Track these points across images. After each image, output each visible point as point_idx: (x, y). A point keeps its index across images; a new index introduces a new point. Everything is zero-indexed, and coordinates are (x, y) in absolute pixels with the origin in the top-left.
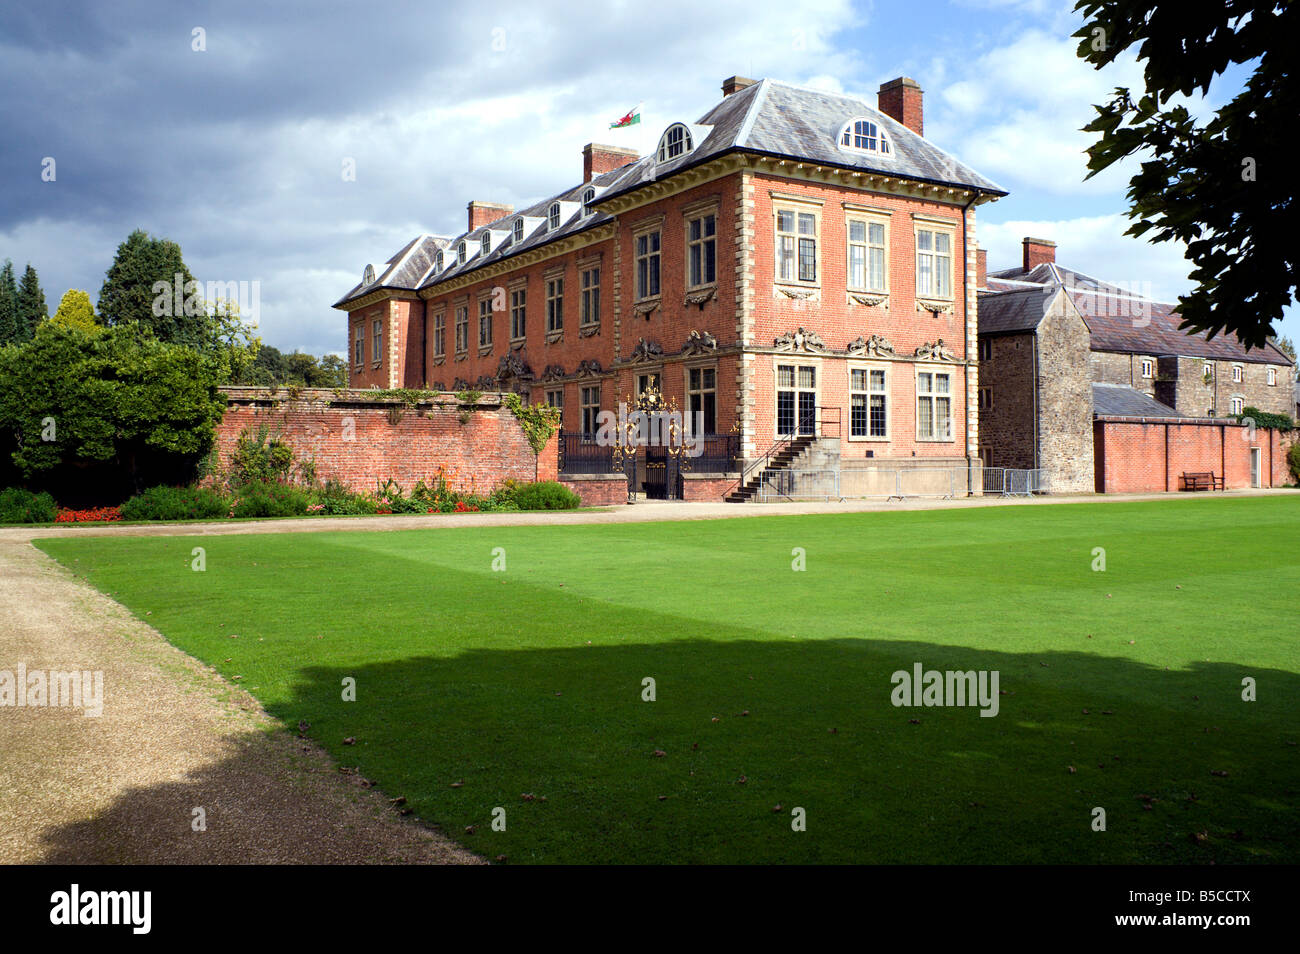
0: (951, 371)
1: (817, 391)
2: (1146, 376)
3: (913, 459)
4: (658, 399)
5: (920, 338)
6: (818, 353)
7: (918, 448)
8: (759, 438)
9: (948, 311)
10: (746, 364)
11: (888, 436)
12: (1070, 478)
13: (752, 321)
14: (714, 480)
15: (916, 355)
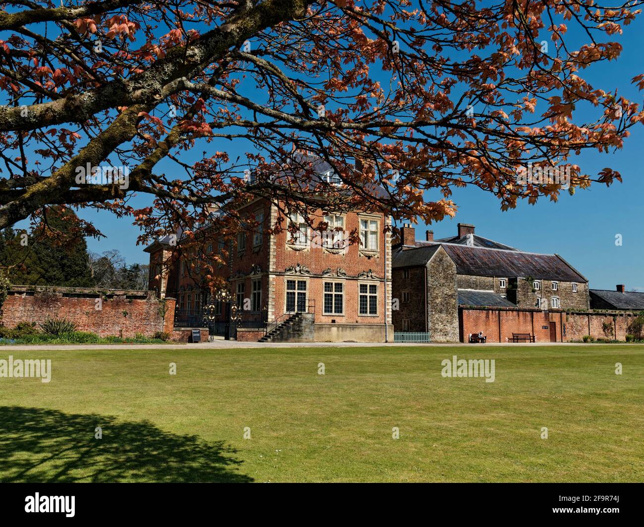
0: (378, 284)
1: (307, 292)
2: (502, 287)
3: (357, 324)
4: (226, 295)
5: (361, 268)
6: (307, 275)
7: (359, 319)
8: (277, 313)
9: (376, 256)
10: (271, 279)
11: (343, 314)
12: (445, 335)
13: (275, 260)
14: (253, 332)
15: (358, 277)
